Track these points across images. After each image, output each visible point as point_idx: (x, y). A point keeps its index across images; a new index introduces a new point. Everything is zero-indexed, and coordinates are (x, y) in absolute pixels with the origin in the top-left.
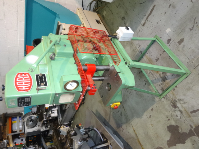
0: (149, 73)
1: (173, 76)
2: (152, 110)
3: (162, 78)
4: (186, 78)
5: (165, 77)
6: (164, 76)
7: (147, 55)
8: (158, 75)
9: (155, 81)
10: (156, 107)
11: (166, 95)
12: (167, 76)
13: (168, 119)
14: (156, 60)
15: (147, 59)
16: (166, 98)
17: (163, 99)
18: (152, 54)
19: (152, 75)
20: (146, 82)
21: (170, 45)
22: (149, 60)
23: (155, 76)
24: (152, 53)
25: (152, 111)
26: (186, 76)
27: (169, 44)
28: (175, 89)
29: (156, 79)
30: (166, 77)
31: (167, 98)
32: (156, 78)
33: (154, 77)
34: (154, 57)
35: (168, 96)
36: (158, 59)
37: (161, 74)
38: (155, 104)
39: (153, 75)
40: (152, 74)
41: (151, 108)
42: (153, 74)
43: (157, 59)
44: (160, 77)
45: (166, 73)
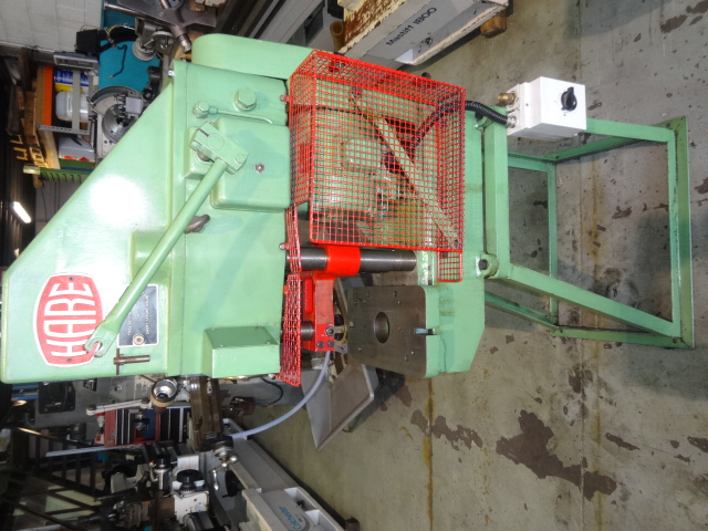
0: (568, 233)
2: (510, 339)
3: (596, 281)
4: (669, 348)
5: (608, 288)
6: (606, 283)
7: (603, 165)
8: (591, 263)
9: (569, 271)
10: (526, 343)
11: (575, 339)
12: (615, 291)
13: (537, 396)
14: (618, 208)
15: (591, 182)
16: (569, 344)
17: (558, 340)
18: (618, 177)
19: (570, 246)
20: (540, 249)
21: (700, 203)
22: (595, 191)
23: (579, 257)
24: (621, 172)
25: (507, 342)
26: (673, 345)
27: (702, 197)
28: (610, 347)
29: (574, 269)
30: (612, 292)
31: (570, 349)
32: (579, 268)
33: (573, 258)
34: (619, 192)
35: (579, 346)
36: (628, 212)
37: (603, 270)
38: (528, 334)
39: (575, 248)
40: (574, 242)
41: (508, 332)
42: (578, 245)
43: (623, 208)
44: (592, 274)
45: (618, 281)
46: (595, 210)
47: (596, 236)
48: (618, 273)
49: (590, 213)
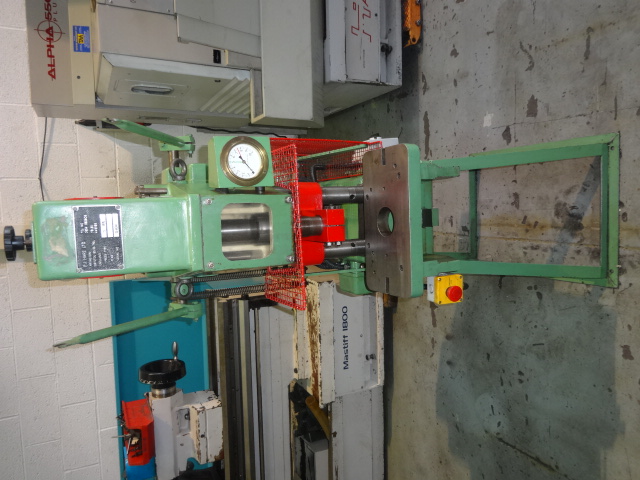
0: (525, 253)
1: (585, 190)
2: (627, 354)
3: (565, 227)
4: (620, 154)
5: (571, 215)
6: (567, 217)
7: (485, 217)
8: (550, 232)
9: (556, 256)
10: (630, 327)
11: (619, 257)
12: (573, 207)
14: (512, 204)
15: (493, 228)
16: (626, 265)
17: (623, 279)
18: (493, 204)
19: (535, 252)
20: (536, 288)
21: (516, 141)
22: (499, 225)
23: (545, 245)
24: (491, 201)
25: (631, 358)
26: (616, 150)
27: (513, 140)
28: (625, 215)
29: (554, 250)
30: (574, 211)
31: (631, 264)
32: (553, 245)
33: (545, 250)
34: (503, 203)
35: (628, 252)
36: (516, 196)
37: (556, 219)
38: (619, 322)
39: (536, 248)
40: (533, 248)
41: (619, 353)
42: (535, 244)
43: (512, 200)
44: (559, 231)
45: (565, 204)
46: (512, 226)
47: (529, 225)
48: (558, 205)
49: (513, 229)
